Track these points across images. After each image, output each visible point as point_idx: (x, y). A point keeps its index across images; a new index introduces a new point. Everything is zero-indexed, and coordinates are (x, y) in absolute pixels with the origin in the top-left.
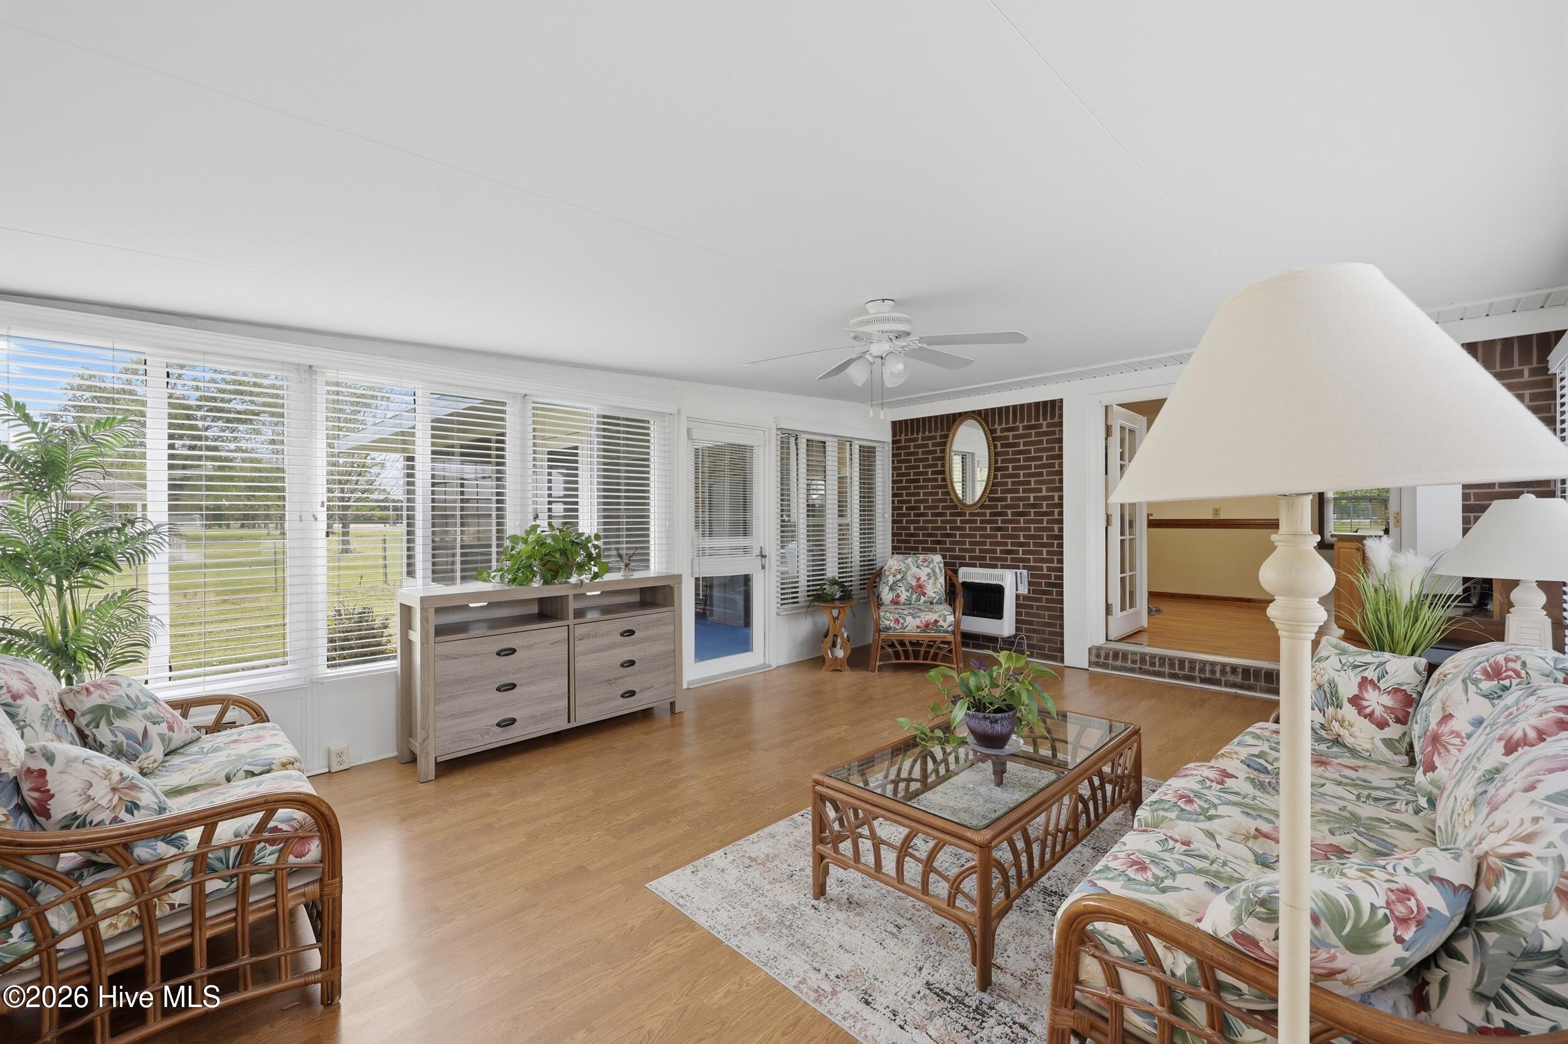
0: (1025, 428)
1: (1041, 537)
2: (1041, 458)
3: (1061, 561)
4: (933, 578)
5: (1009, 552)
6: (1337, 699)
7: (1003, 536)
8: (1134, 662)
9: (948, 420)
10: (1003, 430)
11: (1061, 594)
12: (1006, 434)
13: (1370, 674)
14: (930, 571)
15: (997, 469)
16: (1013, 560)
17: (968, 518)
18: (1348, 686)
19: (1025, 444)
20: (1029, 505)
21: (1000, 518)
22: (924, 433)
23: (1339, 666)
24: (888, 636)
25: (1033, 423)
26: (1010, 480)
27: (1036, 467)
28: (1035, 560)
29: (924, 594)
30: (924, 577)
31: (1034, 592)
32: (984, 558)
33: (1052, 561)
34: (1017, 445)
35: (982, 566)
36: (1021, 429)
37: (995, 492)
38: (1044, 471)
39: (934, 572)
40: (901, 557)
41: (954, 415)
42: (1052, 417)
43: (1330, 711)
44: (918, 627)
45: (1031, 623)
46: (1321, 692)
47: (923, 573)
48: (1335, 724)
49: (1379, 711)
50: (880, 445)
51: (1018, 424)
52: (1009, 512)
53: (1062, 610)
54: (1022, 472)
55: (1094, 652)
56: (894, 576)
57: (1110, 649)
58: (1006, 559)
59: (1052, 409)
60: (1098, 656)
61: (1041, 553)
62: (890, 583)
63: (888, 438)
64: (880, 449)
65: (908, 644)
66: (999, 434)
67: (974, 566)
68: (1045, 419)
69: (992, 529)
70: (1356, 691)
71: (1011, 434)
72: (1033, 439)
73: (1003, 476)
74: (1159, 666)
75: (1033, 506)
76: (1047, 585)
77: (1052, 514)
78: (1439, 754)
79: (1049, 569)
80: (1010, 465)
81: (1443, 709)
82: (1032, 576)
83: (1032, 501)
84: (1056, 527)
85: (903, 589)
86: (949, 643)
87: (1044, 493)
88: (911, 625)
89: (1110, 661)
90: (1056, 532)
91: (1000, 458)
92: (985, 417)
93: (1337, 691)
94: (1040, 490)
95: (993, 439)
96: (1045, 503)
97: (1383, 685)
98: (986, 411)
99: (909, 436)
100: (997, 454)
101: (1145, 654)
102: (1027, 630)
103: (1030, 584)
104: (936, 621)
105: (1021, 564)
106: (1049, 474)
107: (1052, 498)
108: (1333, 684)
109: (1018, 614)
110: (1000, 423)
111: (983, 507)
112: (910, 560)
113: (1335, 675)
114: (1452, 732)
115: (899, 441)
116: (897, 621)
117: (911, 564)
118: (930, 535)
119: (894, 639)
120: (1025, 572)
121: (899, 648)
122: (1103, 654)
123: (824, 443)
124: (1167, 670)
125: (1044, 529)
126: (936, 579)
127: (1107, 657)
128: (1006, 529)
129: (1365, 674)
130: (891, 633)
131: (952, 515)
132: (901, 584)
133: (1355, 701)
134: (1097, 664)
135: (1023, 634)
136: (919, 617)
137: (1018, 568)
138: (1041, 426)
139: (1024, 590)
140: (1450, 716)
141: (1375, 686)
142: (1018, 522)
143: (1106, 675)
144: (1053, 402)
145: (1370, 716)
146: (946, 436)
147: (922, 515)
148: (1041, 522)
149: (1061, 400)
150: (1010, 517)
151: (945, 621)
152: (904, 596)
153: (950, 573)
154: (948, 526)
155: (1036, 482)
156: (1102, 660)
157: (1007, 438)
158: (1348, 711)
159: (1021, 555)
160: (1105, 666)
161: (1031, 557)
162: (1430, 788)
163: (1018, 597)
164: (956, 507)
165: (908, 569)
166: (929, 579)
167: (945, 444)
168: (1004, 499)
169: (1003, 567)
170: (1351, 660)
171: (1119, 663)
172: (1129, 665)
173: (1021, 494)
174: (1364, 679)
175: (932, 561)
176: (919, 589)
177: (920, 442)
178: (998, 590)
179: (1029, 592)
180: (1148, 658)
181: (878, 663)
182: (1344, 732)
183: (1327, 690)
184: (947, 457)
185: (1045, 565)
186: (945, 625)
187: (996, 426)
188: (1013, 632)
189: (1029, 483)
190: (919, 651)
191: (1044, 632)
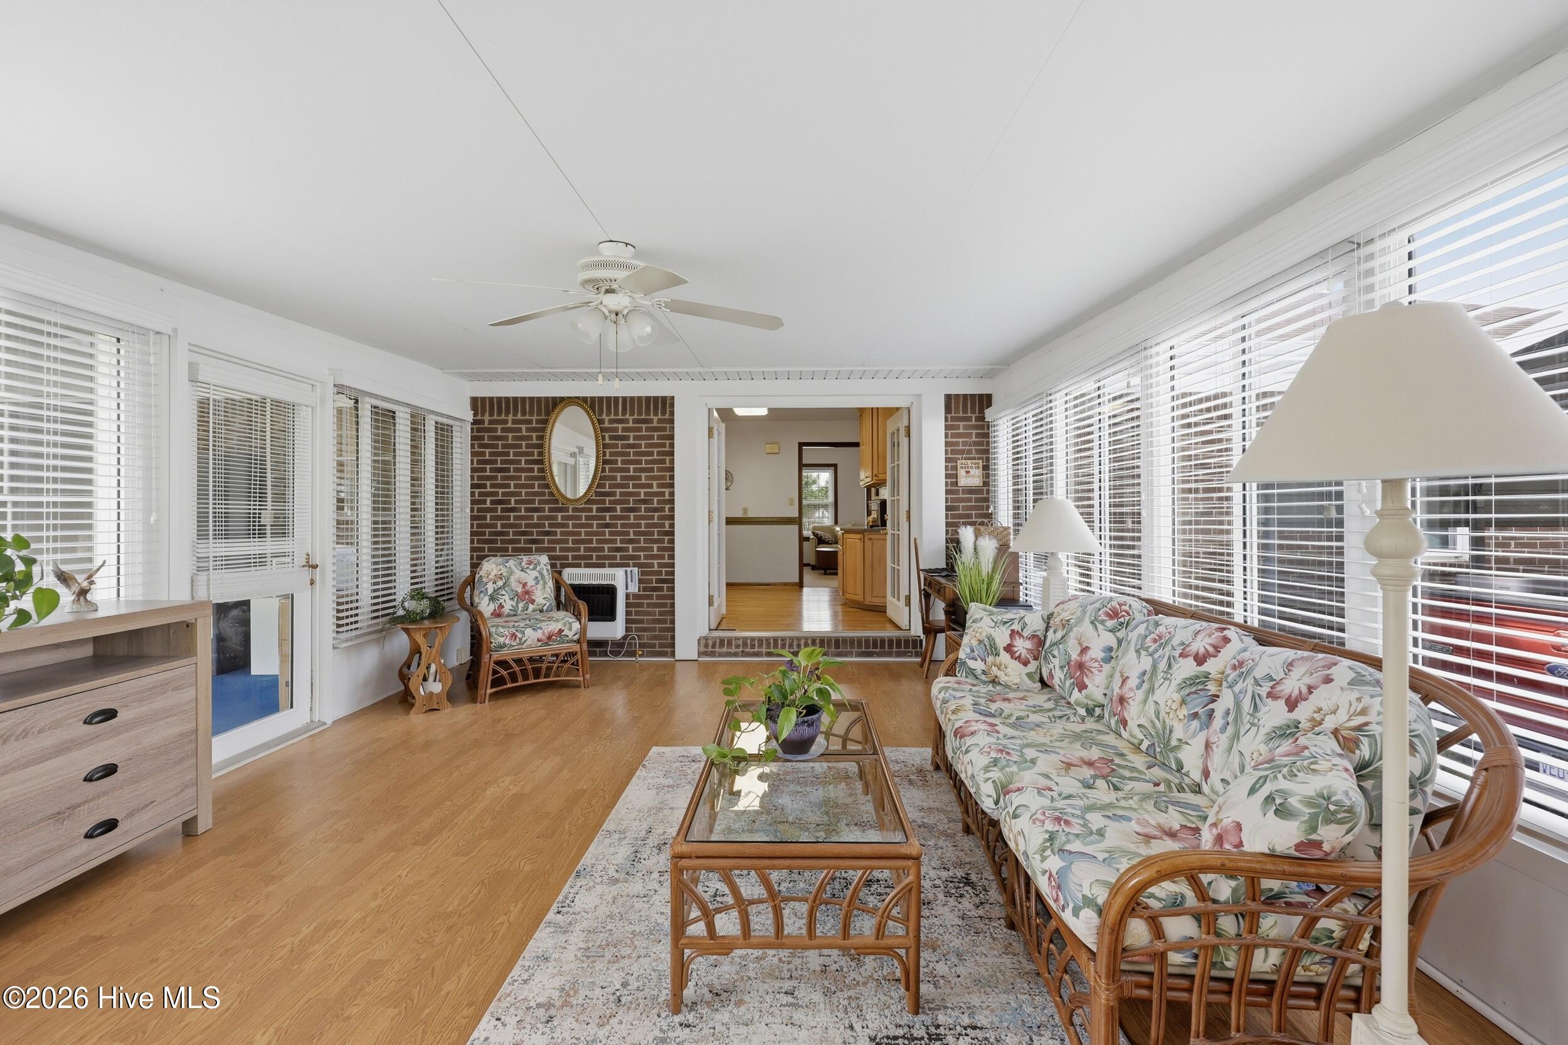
0: (636, 421)
1: (652, 534)
2: (651, 454)
3: (672, 557)
4: (541, 582)
5: (618, 550)
6: (996, 649)
7: (611, 533)
8: (738, 646)
9: (547, 405)
10: (611, 421)
11: (672, 589)
12: (615, 425)
13: (1016, 627)
14: (537, 574)
15: (605, 462)
16: (622, 558)
17: (571, 513)
18: (1002, 638)
19: (635, 438)
20: (638, 500)
21: (608, 514)
22: (515, 414)
23: (993, 624)
24: (502, 655)
25: (643, 417)
26: (619, 475)
27: (647, 462)
28: (646, 557)
29: (533, 602)
30: (531, 582)
31: (645, 589)
32: (591, 557)
33: (663, 557)
34: (627, 438)
35: (587, 566)
36: (631, 422)
37: (603, 486)
38: (655, 466)
39: (542, 574)
40: (499, 560)
41: (554, 399)
42: (664, 413)
43: (990, 659)
44: (539, 640)
45: (641, 621)
46: (982, 646)
47: (530, 577)
48: (994, 669)
49: (1024, 653)
50: (458, 423)
51: (627, 416)
52: (618, 507)
53: (673, 605)
54: (632, 467)
55: (703, 642)
56: (494, 583)
57: (717, 638)
58: (615, 557)
59: (665, 405)
60: (706, 646)
61: (652, 549)
62: (490, 591)
63: (469, 416)
64: (458, 429)
65: (526, 662)
66: (607, 425)
67: (578, 566)
68: (656, 414)
69: (599, 526)
70: (1008, 641)
71: (620, 426)
72: (644, 433)
73: (611, 470)
74: (759, 647)
75: (644, 502)
76: (658, 581)
77: (663, 509)
78: (1087, 676)
79: (660, 565)
80: (619, 459)
81: (1080, 644)
82: (643, 573)
83: (642, 497)
84: (667, 523)
85: (506, 597)
86: (574, 654)
87: (655, 489)
88: (531, 639)
89: (717, 649)
90: (667, 528)
91: (608, 451)
92: (592, 405)
93: (995, 644)
94: (651, 486)
95: (600, 430)
96: (656, 499)
97: (1025, 634)
98: (593, 399)
99: (495, 417)
100: (605, 446)
101: (747, 638)
102: (638, 630)
103: (640, 581)
104: (561, 631)
105: (631, 562)
106: (659, 470)
107: (663, 494)
108: (990, 638)
109: (628, 613)
110: (609, 413)
111: (589, 502)
112: (512, 563)
113: (991, 631)
114: (1092, 659)
115: (481, 422)
116: (514, 636)
117: (513, 568)
118: (524, 533)
119: (509, 659)
120: (636, 570)
121: (517, 669)
122: (710, 643)
123: (394, 413)
124: (764, 650)
125: (655, 525)
126: (545, 583)
127: (714, 646)
128: (615, 526)
129: (1013, 627)
130: (505, 651)
131: (551, 510)
132: (504, 593)
133: (1009, 649)
134: (705, 654)
135: (634, 634)
136: (541, 628)
137: (628, 565)
138: (651, 421)
139: (634, 588)
140: (1087, 648)
141: (1021, 636)
142: (628, 518)
143: (715, 663)
144: (664, 399)
145: (1019, 658)
146: (546, 422)
147: (513, 510)
148: (652, 518)
149: (673, 398)
150: (619, 513)
151: (570, 629)
152: (508, 605)
153: (556, 575)
154: (547, 523)
155: (647, 478)
156: (710, 649)
157: (616, 430)
158: (1004, 657)
159: (631, 553)
160: (712, 654)
161: (642, 554)
162: (1086, 701)
163: (627, 596)
164: (557, 501)
165: (511, 573)
166: (537, 584)
167: (543, 430)
168: (613, 494)
169: (611, 566)
170: (1000, 618)
171: (725, 650)
172: (733, 650)
173: (631, 490)
174: (1013, 631)
175: (539, 563)
176: (526, 595)
177: (510, 425)
178: (611, 591)
179: (639, 591)
180: (749, 641)
181: (489, 691)
182: (1000, 674)
183: (987, 643)
184: (547, 445)
185: (655, 562)
186: (570, 634)
187: (604, 416)
188: (624, 633)
189: (639, 478)
190: (540, 669)
191: (654, 629)
